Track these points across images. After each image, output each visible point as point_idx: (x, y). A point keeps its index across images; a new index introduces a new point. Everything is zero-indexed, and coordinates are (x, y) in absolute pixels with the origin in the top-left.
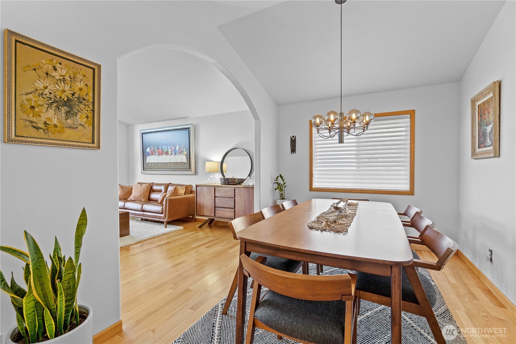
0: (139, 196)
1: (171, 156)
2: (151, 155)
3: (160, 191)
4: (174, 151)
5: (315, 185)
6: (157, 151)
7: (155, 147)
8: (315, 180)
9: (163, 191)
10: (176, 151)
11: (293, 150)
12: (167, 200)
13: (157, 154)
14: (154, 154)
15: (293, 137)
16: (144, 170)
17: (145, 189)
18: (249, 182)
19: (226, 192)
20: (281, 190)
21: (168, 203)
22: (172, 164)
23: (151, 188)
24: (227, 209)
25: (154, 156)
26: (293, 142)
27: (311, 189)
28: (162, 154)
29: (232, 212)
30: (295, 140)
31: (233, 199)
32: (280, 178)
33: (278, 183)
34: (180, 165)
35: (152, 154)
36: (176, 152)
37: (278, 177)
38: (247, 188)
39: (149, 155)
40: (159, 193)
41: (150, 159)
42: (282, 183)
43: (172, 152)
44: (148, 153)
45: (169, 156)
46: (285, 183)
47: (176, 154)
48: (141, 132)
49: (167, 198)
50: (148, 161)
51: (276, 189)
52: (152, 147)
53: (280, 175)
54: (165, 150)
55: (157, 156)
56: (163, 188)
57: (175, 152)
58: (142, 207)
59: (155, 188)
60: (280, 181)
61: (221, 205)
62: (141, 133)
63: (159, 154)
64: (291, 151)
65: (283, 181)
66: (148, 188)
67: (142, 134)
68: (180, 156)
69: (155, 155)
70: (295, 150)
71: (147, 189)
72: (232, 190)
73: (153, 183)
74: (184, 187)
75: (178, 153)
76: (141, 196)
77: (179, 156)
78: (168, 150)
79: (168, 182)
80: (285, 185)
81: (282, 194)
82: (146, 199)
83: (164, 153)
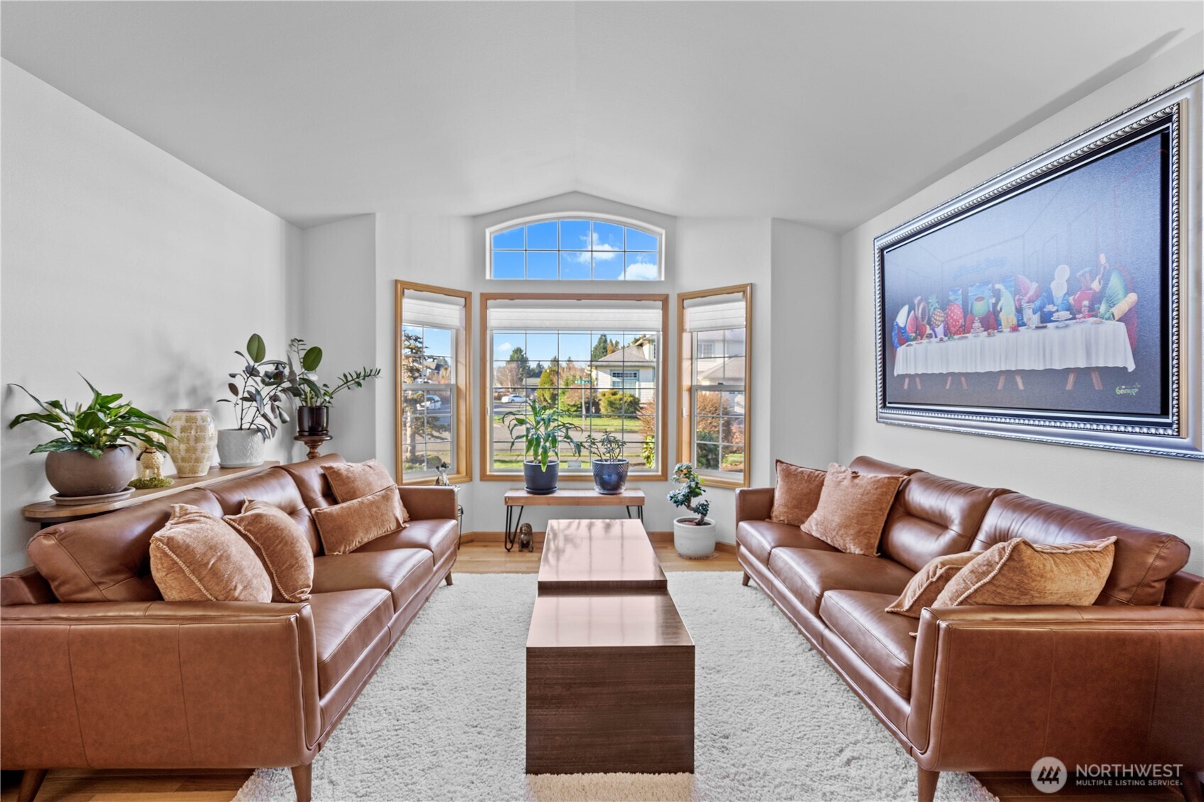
1: (1015, 334)
2: (915, 339)
3: (937, 522)
4: (1038, 303)
6: (939, 316)
7: (933, 302)
9: (955, 529)
10: (1053, 303)
12: (933, 629)
13: (940, 330)
14: (929, 331)
16: (884, 406)
17: (866, 499)
21: (947, 659)
22: (1019, 380)
23: (900, 495)
25: (925, 341)
28: (965, 329)
34: (1075, 383)
35: (920, 334)
36: (1050, 308)
39: (904, 340)
40: (932, 533)
41: (908, 360)
43: (1019, 311)
44: (902, 330)
45: (1003, 338)
47: (1046, 319)
48: (878, 241)
49: (936, 615)
50: (899, 369)
52: (921, 302)
54: (980, 308)
55: (941, 340)
56: (954, 508)
57: (1041, 308)
58: (819, 601)
59: (919, 497)
62: (876, 248)
63: (947, 332)
66: (884, 494)
67: (883, 248)
68: (1079, 329)
69: (930, 336)
71: (879, 501)
73: (911, 472)
74: (1101, 544)
75: (1067, 314)
77: (1068, 332)
78: (995, 305)
79: (989, 482)
82: (869, 546)
83: (977, 324)
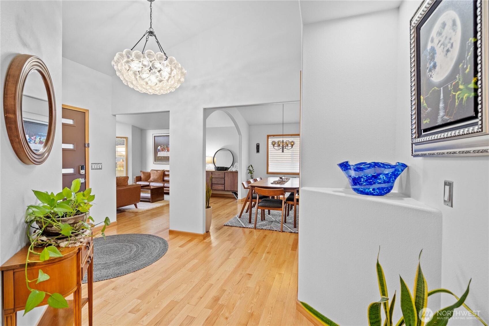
0: (157, 178)
2: (162, 151)
5: (270, 171)
7: (165, 146)
8: (269, 168)
11: (258, 151)
13: (166, 150)
15: (258, 144)
16: (155, 161)
17: (159, 174)
18: (233, 169)
19: (219, 175)
20: (252, 173)
23: (164, 173)
24: (220, 185)
25: (164, 152)
26: (258, 147)
27: (268, 173)
29: (223, 186)
30: (259, 145)
31: (224, 179)
32: (250, 167)
33: (249, 170)
37: (249, 166)
38: (232, 172)
39: (159, 151)
42: (252, 169)
46: (253, 170)
48: (154, 135)
50: (158, 155)
51: (249, 173)
52: (163, 146)
53: (251, 165)
58: (164, 185)
59: (166, 173)
60: (251, 168)
61: (216, 183)
64: (257, 152)
65: (253, 168)
66: (162, 173)
67: (154, 136)
70: (259, 151)
72: (223, 174)
73: (164, 170)
76: (159, 178)
80: (254, 171)
81: (252, 176)
